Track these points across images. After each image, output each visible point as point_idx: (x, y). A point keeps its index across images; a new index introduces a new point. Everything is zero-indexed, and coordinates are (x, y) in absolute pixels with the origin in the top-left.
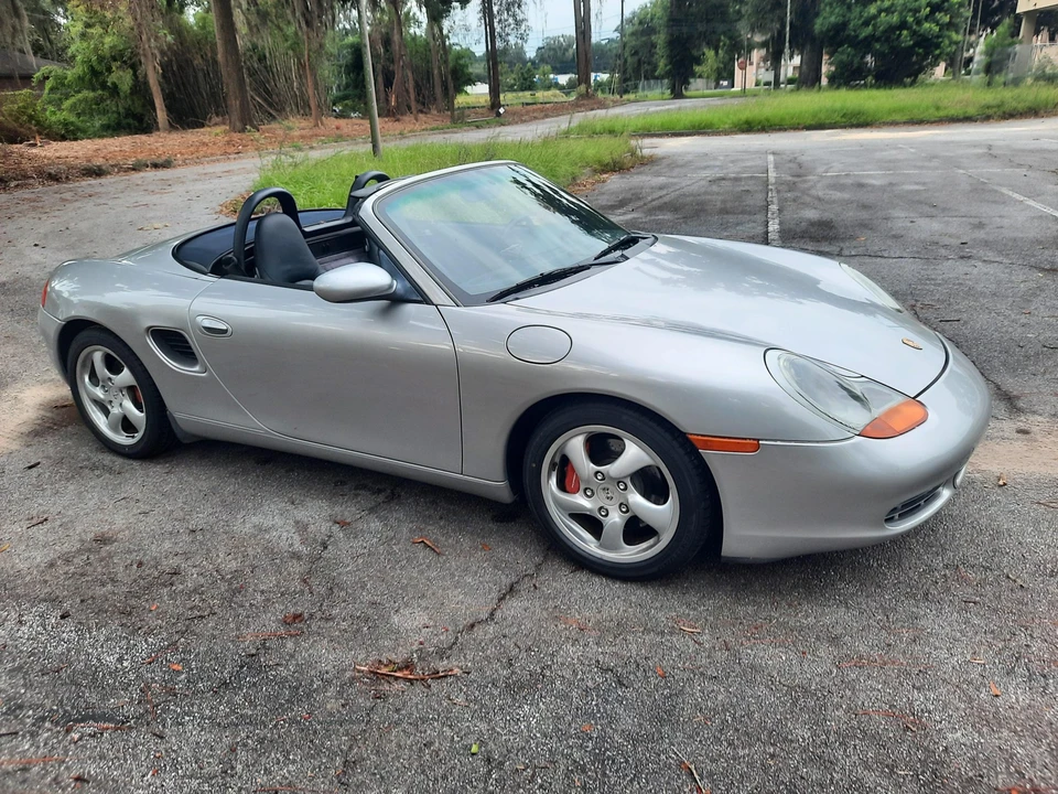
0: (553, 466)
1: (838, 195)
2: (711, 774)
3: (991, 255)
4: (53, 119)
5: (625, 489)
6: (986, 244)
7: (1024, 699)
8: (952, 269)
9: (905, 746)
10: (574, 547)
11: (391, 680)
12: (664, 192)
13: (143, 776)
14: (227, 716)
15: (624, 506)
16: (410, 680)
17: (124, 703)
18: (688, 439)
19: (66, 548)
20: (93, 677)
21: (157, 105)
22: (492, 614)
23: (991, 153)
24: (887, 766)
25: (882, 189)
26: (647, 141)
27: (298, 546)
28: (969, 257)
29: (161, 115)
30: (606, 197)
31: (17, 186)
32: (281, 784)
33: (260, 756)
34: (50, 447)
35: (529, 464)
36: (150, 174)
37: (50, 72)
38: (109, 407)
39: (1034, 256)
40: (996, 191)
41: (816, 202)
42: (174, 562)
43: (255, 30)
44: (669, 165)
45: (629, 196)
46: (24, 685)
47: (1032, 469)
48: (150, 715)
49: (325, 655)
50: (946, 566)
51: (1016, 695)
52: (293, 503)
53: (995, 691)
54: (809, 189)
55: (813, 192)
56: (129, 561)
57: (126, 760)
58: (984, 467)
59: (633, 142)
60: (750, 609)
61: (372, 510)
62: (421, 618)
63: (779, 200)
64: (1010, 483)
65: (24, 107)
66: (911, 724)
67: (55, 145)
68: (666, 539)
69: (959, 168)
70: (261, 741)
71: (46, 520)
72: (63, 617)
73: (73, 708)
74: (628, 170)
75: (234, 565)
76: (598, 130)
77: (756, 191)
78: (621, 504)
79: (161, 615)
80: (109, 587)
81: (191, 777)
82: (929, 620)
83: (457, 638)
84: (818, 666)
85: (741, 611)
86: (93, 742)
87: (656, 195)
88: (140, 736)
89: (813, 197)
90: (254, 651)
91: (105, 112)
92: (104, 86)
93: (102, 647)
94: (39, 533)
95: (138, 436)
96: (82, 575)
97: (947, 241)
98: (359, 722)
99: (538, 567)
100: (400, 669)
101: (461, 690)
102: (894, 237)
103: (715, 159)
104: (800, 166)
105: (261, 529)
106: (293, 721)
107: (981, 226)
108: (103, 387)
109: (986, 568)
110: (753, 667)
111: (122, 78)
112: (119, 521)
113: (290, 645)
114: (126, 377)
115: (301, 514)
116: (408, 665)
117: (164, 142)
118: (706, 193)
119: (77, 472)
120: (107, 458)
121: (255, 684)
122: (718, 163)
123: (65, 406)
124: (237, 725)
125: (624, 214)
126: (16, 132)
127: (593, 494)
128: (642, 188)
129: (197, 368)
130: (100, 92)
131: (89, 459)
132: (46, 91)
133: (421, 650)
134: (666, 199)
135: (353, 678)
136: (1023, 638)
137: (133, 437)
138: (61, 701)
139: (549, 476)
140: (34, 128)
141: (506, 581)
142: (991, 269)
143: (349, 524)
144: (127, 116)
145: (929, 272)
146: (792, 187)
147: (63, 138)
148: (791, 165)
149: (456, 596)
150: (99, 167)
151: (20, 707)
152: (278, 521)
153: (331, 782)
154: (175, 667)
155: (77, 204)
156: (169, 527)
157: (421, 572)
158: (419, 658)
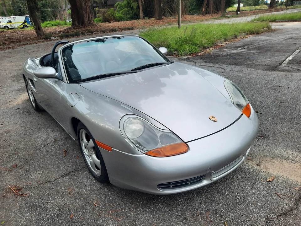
4: (117, 16)
11: (12, 193)
12: (263, 42)
16: (15, 194)
18: (95, 141)
21: (141, 12)
22: (55, 180)
27: (39, 145)
29: (141, 15)
30: (241, 43)
31: (95, 34)
37: (119, 3)
42: (12, 142)
44: (278, 32)
45: (249, 43)
47: (292, 177)
52: (52, 131)
56: (5, 139)
58: (271, 172)
59: (270, 24)
60: (121, 203)
62: (39, 176)
64: (274, 181)
65: (111, 13)
67: (115, 23)
71: (4, 124)
76: (264, 20)
83: (39, 185)
85: (118, 203)
87: (259, 44)
91: (130, 14)
92: (130, 7)
95: (35, 105)
100: (17, 190)
101: (22, 202)
103: (299, 30)
105: (38, 137)
111: (134, 5)
115: (51, 135)
119: (23, 112)
122: (298, 32)
125: (241, 49)
126: (108, 19)
127: (88, 151)
129: (36, 90)
130: (129, 9)
132: (117, 8)
133: (28, 185)
134: (261, 45)
135: (6, 189)
141: (70, 170)
143: (57, 141)
144: (134, 15)
147: (119, 21)
152: (44, 136)
158: (25, 188)
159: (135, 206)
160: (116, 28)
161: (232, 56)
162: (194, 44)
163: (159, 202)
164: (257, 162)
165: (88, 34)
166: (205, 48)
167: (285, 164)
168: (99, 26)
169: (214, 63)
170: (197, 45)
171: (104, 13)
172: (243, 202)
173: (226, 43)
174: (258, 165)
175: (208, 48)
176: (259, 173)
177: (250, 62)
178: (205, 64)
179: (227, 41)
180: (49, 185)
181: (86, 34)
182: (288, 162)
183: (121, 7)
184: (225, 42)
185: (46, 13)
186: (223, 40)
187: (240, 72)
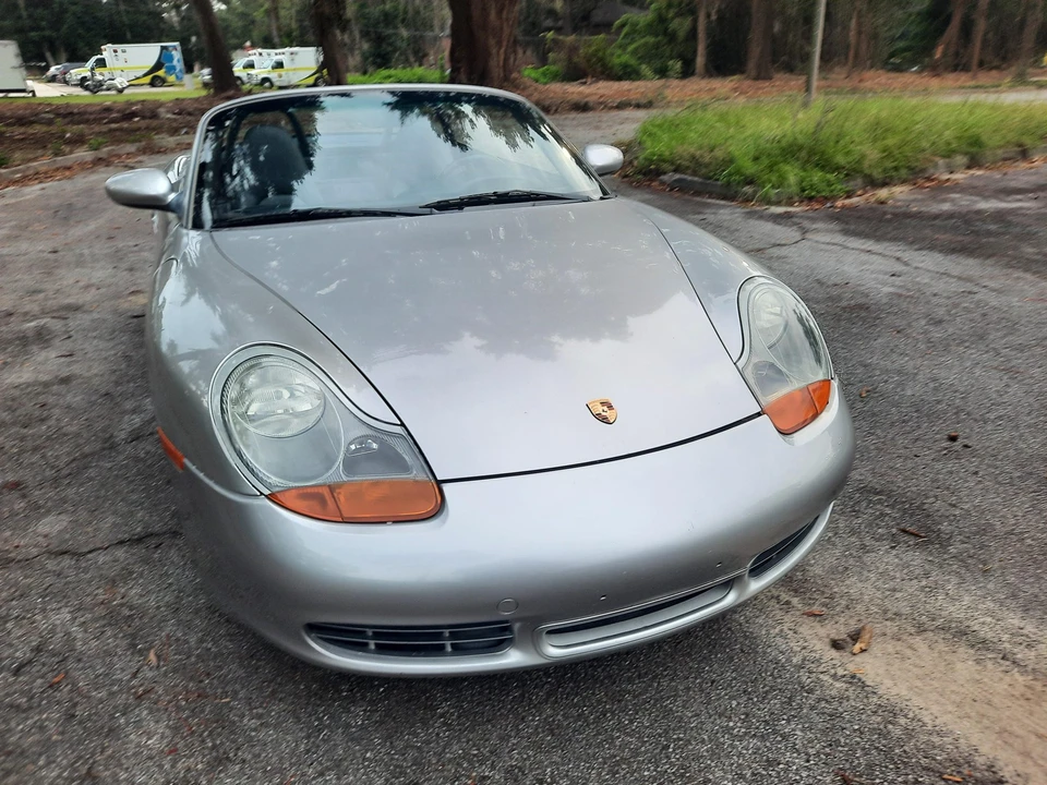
4: (617, 61)
22: (90, 552)
29: (700, 61)
30: (1032, 178)
37: (630, 18)
47: (961, 726)
67: (602, 84)
83: (38, 556)
92: (665, 32)
126: (581, 70)
130: (661, 38)
159: (273, 693)
160: (592, 100)
161: (967, 219)
162: (825, 164)
163: (363, 698)
164: (840, 630)
166: (873, 183)
167: (959, 666)
168: (536, 89)
169: (879, 239)
170: (838, 168)
171: (574, 49)
172: (682, 775)
173: (971, 172)
174: (836, 645)
175: (884, 184)
176: (821, 676)
177: (1031, 250)
178: (839, 238)
179: (980, 166)
180: (67, 561)
182: (978, 662)
183: (634, 31)
184: (969, 167)
185: (391, 44)
186: (960, 160)
187: (968, 280)
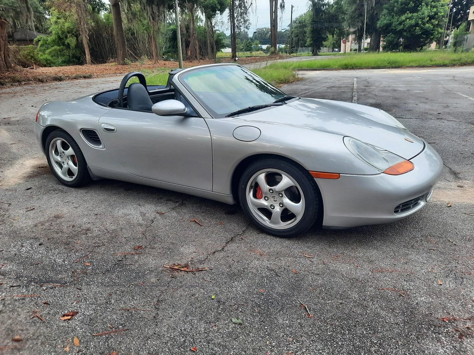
0: (251, 187)
1: (384, 94)
2: (314, 309)
3: (451, 118)
4: (41, 58)
5: (282, 197)
6: (449, 114)
7: (452, 286)
8: (433, 123)
9: (399, 302)
10: (260, 223)
11: (179, 271)
13: (72, 303)
14: (108, 282)
15: (282, 204)
16: (187, 271)
17: (65, 276)
18: (309, 173)
19: (42, 220)
20: (53, 267)
21: (86, 53)
22: (223, 248)
23: (454, 79)
24: (391, 309)
25: (404, 92)
26: (300, 72)
27: (141, 221)
28: (441, 119)
29: (88, 57)
31: (25, 84)
32: (130, 308)
33: (122, 297)
34: (36, 182)
35: (241, 186)
36: (82, 81)
37: (41, 38)
38: (63, 165)
39: (470, 119)
40: (456, 94)
41: (374, 96)
42: (89, 226)
43: (130, 21)
44: (309, 82)
45: (291, 92)
46: (24, 269)
47: (463, 201)
48: (76, 282)
49: (151, 261)
50: (422, 236)
51: (450, 284)
52: (139, 205)
53: (440, 283)
54: (372, 91)
55: (374, 93)
56: (69, 225)
57: (65, 298)
58: (442, 200)
59: (294, 72)
60: (335, 250)
61: (173, 209)
62: (192, 249)
63: (358, 95)
64: (453, 206)
65: (29, 53)
66: (403, 294)
67: (41, 69)
68: (299, 218)
69: (439, 84)
70: (122, 292)
71: (34, 209)
72: (40, 245)
73: (43, 278)
74: (292, 83)
75: (113, 228)
77: (348, 92)
78: (280, 203)
79: (82, 245)
80: (60, 234)
81: (92, 304)
82: (413, 256)
83: (207, 257)
84: (363, 272)
85: (330, 250)
86: (52, 291)
87: (303, 93)
88: (71, 289)
89: (373, 94)
90: (121, 259)
91: (63, 55)
92: (64, 44)
93: (56, 256)
94: (31, 214)
95: (74, 177)
96: (49, 229)
97: (431, 112)
98: (164, 286)
99: (244, 232)
100: (183, 267)
101: (208, 276)
102: (408, 110)
103: (330, 79)
104: (368, 82)
105: (126, 215)
106: (136, 285)
107: (447, 107)
108: (61, 156)
109: (440, 237)
110: (335, 271)
111: (72, 41)
112: (65, 210)
113: (136, 257)
114: (70, 151)
115: (143, 209)
116: (186, 266)
117: (88, 68)
118: (325, 92)
119: (48, 191)
120: (61, 187)
121: (120, 271)
122: (331, 81)
123: (43, 167)
124: (112, 286)
126: (25, 63)
127: (268, 199)
128: (297, 90)
129: (101, 147)
130: (62, 47)
131: (53, 187)
132: (39, 46)
133: (192, 261)
135: (163, 270)
136: (454, 264)
137: (72, 178)
138: (39, 275)
139: (250, 192)
140: (33, 62)
141: (230, 237)
142: (450, 123)
143: (163, 214)
144: (73, 57)
145: (423, 124)
146: (364, 90)
147: (45, 66)
148: (364, 82)
149: (208, 241)
150: (60, 77)
151: (22, 277)
152: (133, 212)
153: (152, 307)
154: (87, 264)
155: (50, 91)
156: (86, 213)
157: (193, 232)
158: (191, 264)
165: (12, 85)
180: (222, 254)
181: (9, 85)
182: (449, 191)
183: (46, 44)
